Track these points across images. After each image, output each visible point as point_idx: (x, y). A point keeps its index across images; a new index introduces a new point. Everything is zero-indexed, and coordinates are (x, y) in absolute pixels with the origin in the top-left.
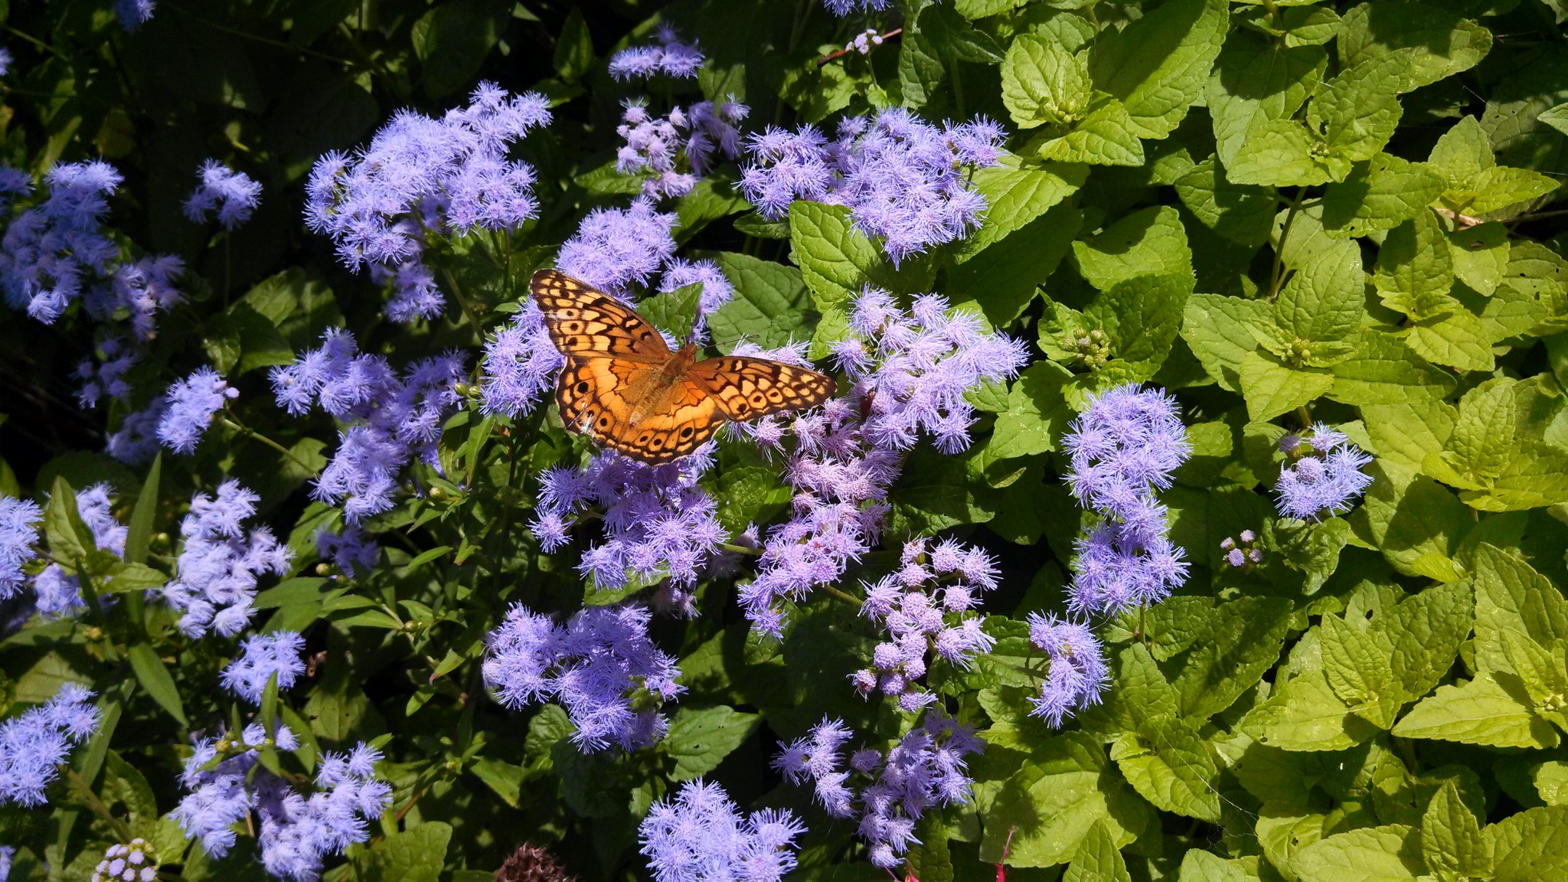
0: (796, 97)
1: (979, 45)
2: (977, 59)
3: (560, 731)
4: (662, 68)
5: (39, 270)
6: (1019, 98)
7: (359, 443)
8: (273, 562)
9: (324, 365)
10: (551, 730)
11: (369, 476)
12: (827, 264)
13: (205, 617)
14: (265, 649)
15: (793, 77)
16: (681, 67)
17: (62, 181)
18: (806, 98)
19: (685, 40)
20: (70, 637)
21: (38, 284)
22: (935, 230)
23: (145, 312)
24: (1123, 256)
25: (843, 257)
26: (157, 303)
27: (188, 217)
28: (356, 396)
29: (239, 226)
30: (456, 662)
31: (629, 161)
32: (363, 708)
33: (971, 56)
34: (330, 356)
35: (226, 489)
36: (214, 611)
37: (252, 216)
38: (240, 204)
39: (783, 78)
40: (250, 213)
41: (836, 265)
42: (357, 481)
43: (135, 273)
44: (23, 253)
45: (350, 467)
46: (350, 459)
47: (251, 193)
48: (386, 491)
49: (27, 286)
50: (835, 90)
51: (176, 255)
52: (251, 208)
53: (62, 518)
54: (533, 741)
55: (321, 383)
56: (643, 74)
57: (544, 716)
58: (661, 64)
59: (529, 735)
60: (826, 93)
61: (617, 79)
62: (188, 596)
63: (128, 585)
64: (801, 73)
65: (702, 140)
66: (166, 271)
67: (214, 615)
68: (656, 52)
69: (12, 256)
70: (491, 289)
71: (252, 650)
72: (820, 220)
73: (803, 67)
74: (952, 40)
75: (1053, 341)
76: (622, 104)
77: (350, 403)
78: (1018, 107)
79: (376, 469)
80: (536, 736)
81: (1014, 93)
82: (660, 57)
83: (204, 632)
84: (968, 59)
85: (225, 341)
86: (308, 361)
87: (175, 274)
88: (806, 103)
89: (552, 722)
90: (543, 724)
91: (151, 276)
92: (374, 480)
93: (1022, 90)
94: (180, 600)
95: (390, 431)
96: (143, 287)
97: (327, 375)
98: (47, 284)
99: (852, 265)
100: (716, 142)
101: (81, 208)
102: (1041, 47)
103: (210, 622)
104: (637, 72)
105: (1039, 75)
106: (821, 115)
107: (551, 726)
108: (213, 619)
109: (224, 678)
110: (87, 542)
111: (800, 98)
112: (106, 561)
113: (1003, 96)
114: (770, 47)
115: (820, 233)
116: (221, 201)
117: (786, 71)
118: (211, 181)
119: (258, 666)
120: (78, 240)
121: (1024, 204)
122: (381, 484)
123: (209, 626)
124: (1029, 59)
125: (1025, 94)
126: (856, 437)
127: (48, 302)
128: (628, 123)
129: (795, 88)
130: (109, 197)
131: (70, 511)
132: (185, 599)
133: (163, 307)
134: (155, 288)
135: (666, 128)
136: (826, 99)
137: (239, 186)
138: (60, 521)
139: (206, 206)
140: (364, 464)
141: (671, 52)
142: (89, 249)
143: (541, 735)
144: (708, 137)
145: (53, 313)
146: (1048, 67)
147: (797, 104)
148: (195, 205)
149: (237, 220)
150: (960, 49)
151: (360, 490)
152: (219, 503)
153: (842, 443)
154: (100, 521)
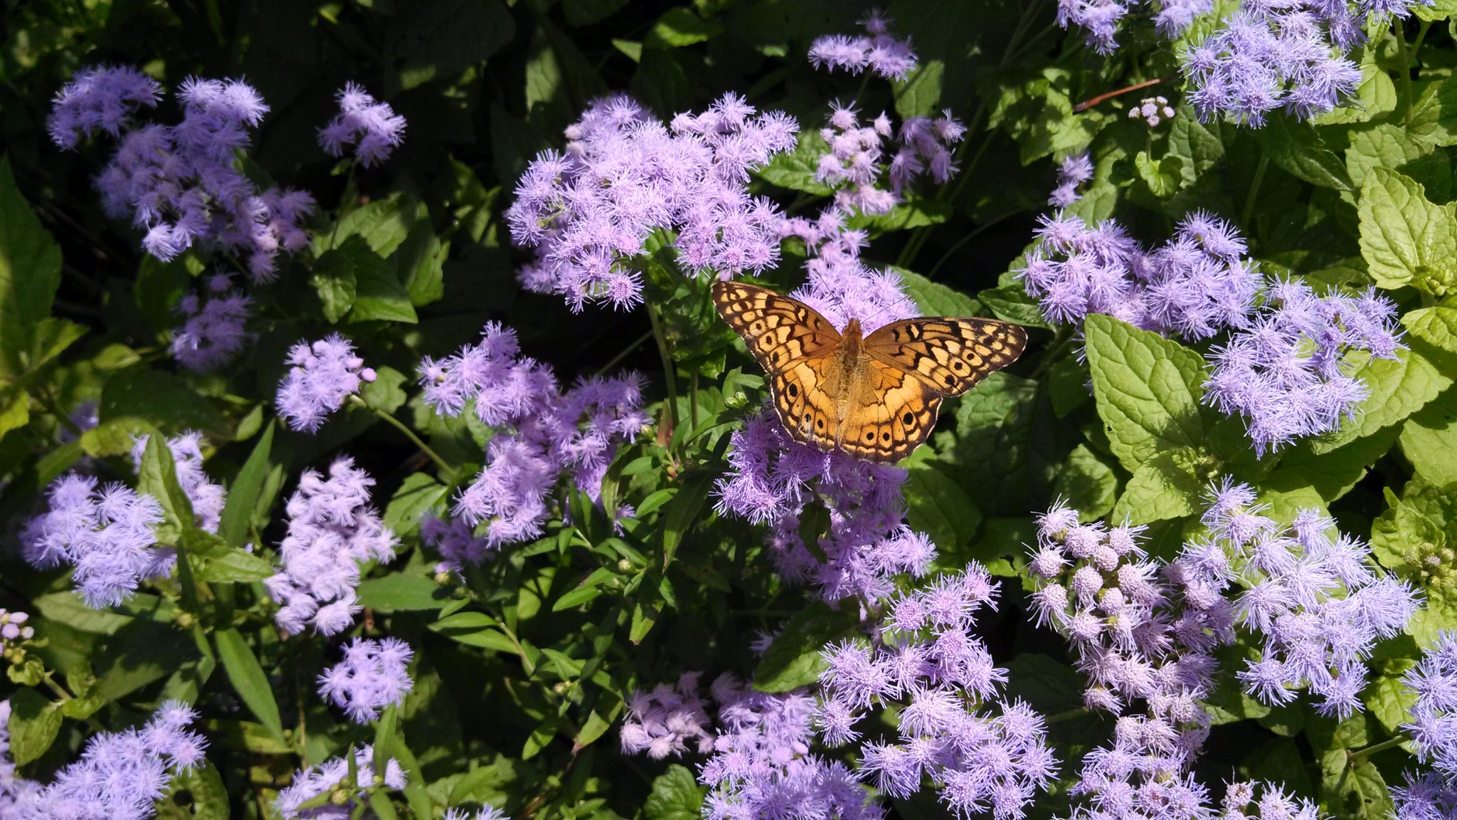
0: (1014, 123)
1: (1324, 166)
2: (1318, 181)
3: (686, 796)
4: (871, 66)
5: (161, 197)
6: (1379, 249)
7: (513, 459)
8: (378, 547)
9: (484, 368)
10: (676, 794)
11: (521, 500)
12: (1130, 401)
13: (306, 614)
14: (370, 656)
15: (1010, 97)
16: (892, 67)
17: (198, 100)
18: (1026, 127)
19: (898, 34)
20: (153, 612)
21: (158, 215)
22: (1310, 421)
23: (266, 252)
24: (1441, 433)
25: (1150, 395)
26: (281, 243)
27: (322, 147)
28: (516, 409)
29: (376, 164)
30: (599, 728)
31: (831, 172)
32: (434, 689)
33: (1312, 176)
34: (490, 357)
35: (340, 468)
36: (316, 606)
37: (391, 155)
38: (382, 139)
39: (997, 96)
40: (389, 150)
41: (1142, 404)
42: (506, 503)
43: (259, 206)
44: (142, 174)
45: (501, 487)
46: (501, 478)
47: (393, 129)
48: (536, 519)
49: (146, 216)
50: (1061, 125)
51: (307, 190)
52: (391, 145)
53: (156, 479)
54: (656, 803)
55: (478, 388)
56: (850, 69)
57: (670, 778)
58: (871, 60)
59: (652, 795)
60: (1051, 126)
61: (816, 65)
62: (291, 588)
63: (230, 574)
64: (1021, 95)
65: (912, 159)
66: (294, 209)
67: (316, 611)
68: (865, 43)
69: (129, 175)
70: (685, 313)
71: (356, 657)
72: (1124, 344)
73: (1024, 89)
74: (1293, 153)
75: (1385, 543)
76: (831, 104)
77: (509, 415)
78: (1378, 260)
79: (529, 494)
80: (659, 798)
81: (1373, 240)
82: (870, 51)
83: (302, 627)
84: (1307, 178)
85: (338, 281)
86: (466, 360)
87: (304, 213)
88: (1025, 134)
89: (678, 784)
90: (667, 786)
91: (277, 212)
92: (525, 505)
93: (1382, 239)
94: (282, 592)
95: (545, 446)
96: (267, 223)
97: (488, 380)
98: (170, 217)
99: (1161, 408)
100: (927, 163)
101: (217, 136)
102: (1405, 189)
103: (310, 618)
104: (844, 65)
105: (1404, 225)
106: (1043, 151)
107: (677, 789)
108: (315, 615)
109: (324, 684)
110: (183, 510)
111: (1019, 125)
112: (207, 542)
113: (1361, 242)
114: (976, 50)
115: (1123, 360)
116: (361, 133)
117: (1002, 88)
118: (351, 109)
119: (361, 677)
120: (209, 170)
121: (1392, 390)
122: (531, 511)
123: (310, 622)
124: (1390, 202)
125: (1385, 245)
126: (1170, 634)
127: (166, 237)
128: (833, 127)
129: (1013, 111)
130: (251, 129)
131: (166, 471)
132: (288, 592)
133: (287, 248)
134: (280, 226)
135: (870, 136)
136: (1050, 134)
137: (380, 119)
138: (153, 482)
139: (345, 139)
140: (517, 488)
141: (882, 48)
142: (220, 183)
143: (665, 798)
144: (917, 157)
145: (171, 251)
146: (1416, 218)
147: (1015, 131)
148: (332, 135)
149: (375, 157)
150: (1301, 166)
151: (508, 512)
152: (331, 484)
153: (1154, 639)
154: (191, 478)
